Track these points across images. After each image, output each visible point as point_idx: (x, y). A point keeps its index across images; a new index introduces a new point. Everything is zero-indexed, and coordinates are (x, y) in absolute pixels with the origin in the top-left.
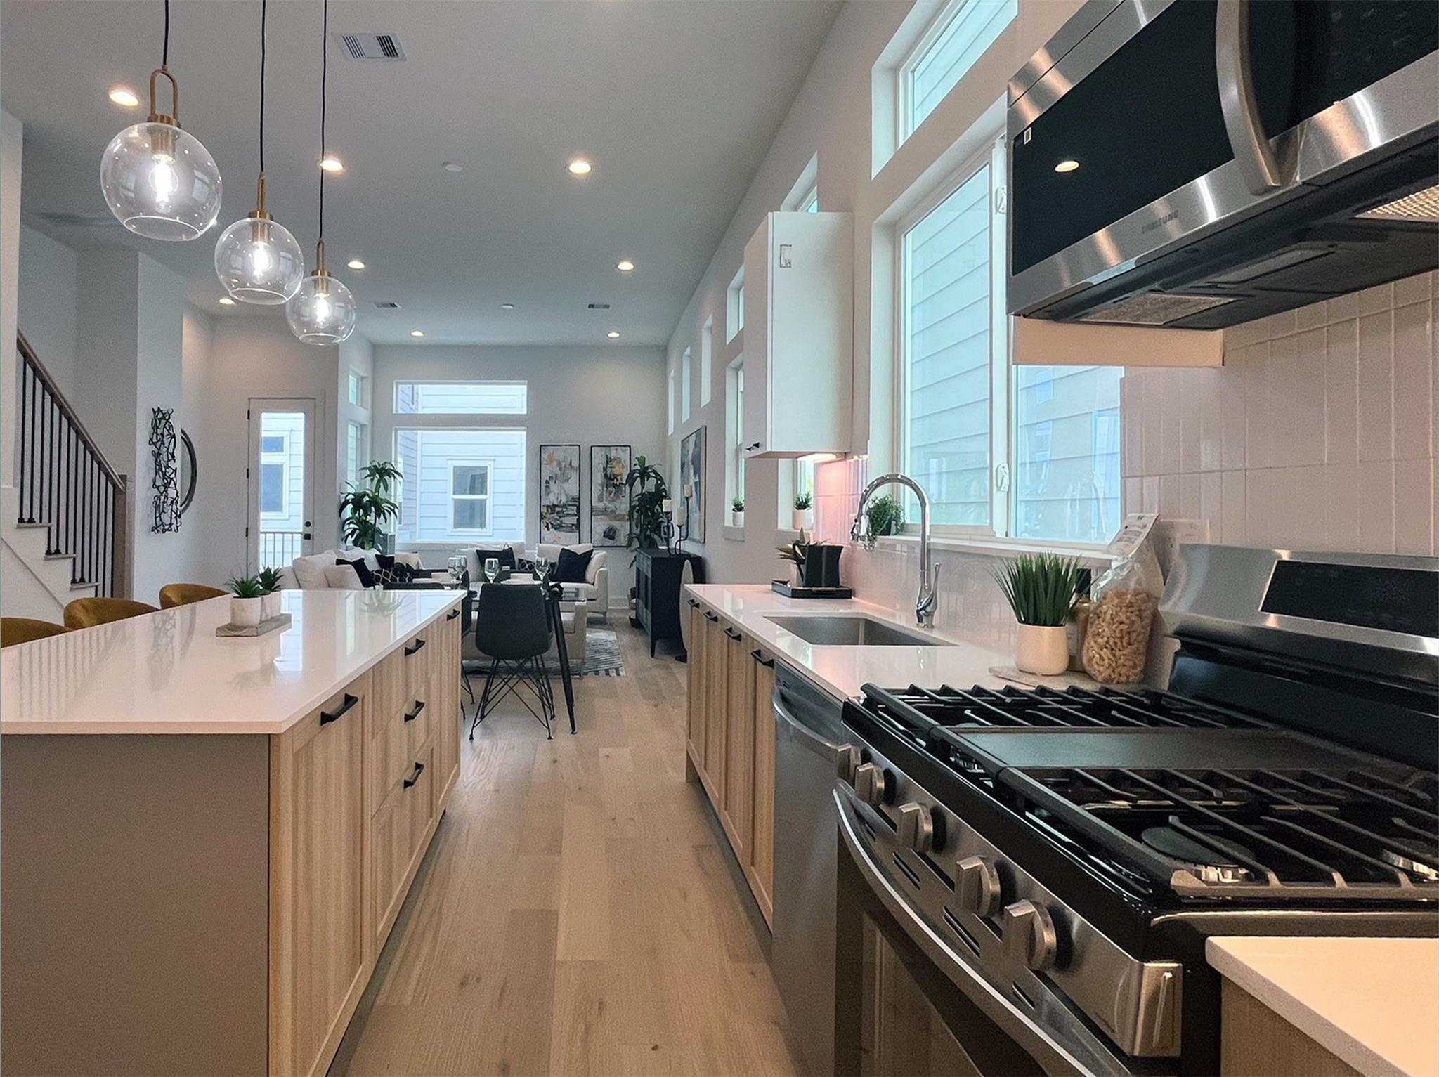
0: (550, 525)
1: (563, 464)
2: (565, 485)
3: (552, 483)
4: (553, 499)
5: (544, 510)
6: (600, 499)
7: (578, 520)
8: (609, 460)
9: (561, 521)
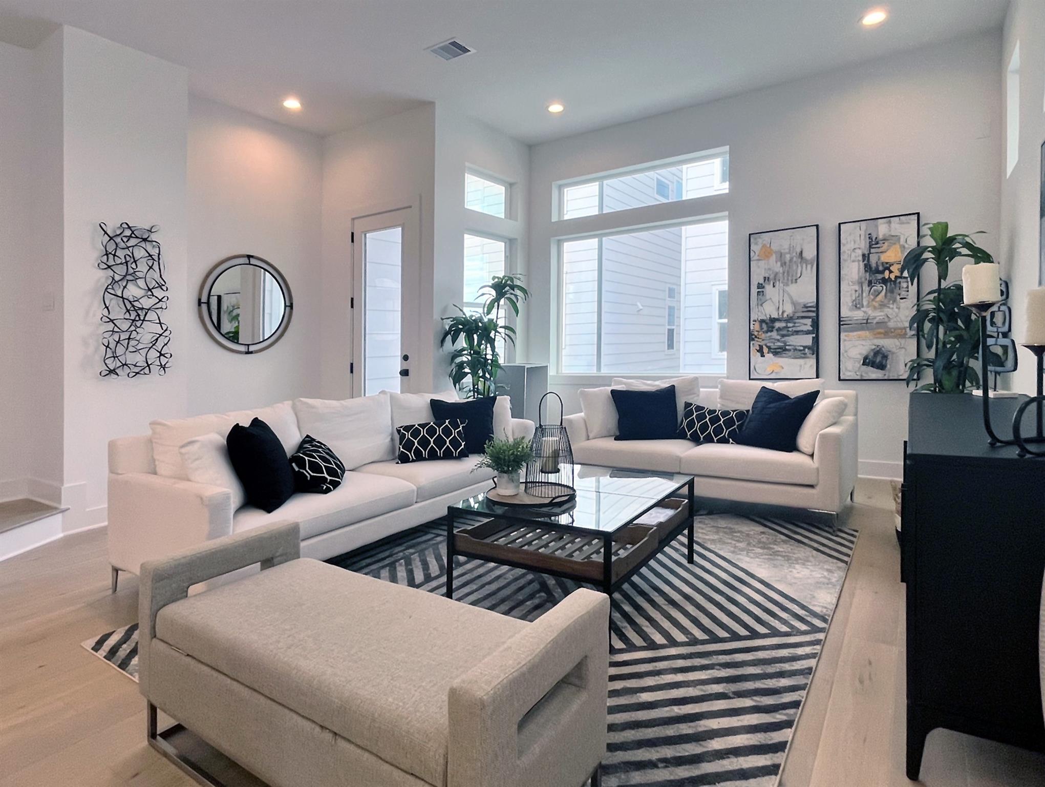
0: (765, 350)
1: (788, 257)
2: (793, 289)
3: (768, 288)
4: (769, 310)
5: (756, 327)
6: (857, 306)
7: (816, 340)
8: (873, 243)
9: (785, 343)
